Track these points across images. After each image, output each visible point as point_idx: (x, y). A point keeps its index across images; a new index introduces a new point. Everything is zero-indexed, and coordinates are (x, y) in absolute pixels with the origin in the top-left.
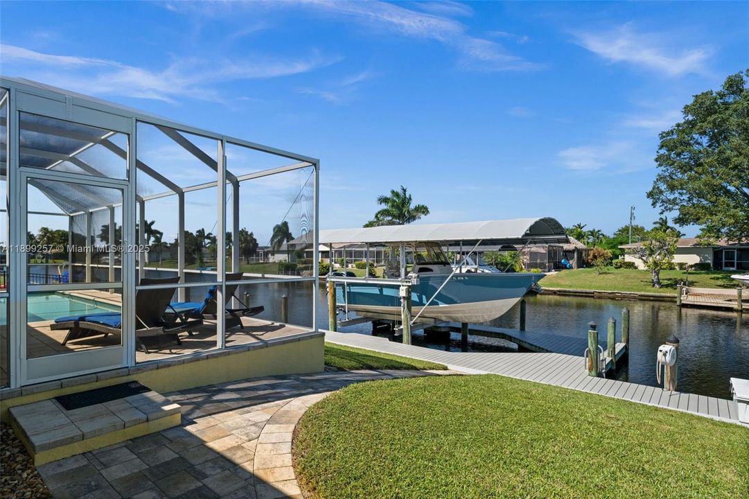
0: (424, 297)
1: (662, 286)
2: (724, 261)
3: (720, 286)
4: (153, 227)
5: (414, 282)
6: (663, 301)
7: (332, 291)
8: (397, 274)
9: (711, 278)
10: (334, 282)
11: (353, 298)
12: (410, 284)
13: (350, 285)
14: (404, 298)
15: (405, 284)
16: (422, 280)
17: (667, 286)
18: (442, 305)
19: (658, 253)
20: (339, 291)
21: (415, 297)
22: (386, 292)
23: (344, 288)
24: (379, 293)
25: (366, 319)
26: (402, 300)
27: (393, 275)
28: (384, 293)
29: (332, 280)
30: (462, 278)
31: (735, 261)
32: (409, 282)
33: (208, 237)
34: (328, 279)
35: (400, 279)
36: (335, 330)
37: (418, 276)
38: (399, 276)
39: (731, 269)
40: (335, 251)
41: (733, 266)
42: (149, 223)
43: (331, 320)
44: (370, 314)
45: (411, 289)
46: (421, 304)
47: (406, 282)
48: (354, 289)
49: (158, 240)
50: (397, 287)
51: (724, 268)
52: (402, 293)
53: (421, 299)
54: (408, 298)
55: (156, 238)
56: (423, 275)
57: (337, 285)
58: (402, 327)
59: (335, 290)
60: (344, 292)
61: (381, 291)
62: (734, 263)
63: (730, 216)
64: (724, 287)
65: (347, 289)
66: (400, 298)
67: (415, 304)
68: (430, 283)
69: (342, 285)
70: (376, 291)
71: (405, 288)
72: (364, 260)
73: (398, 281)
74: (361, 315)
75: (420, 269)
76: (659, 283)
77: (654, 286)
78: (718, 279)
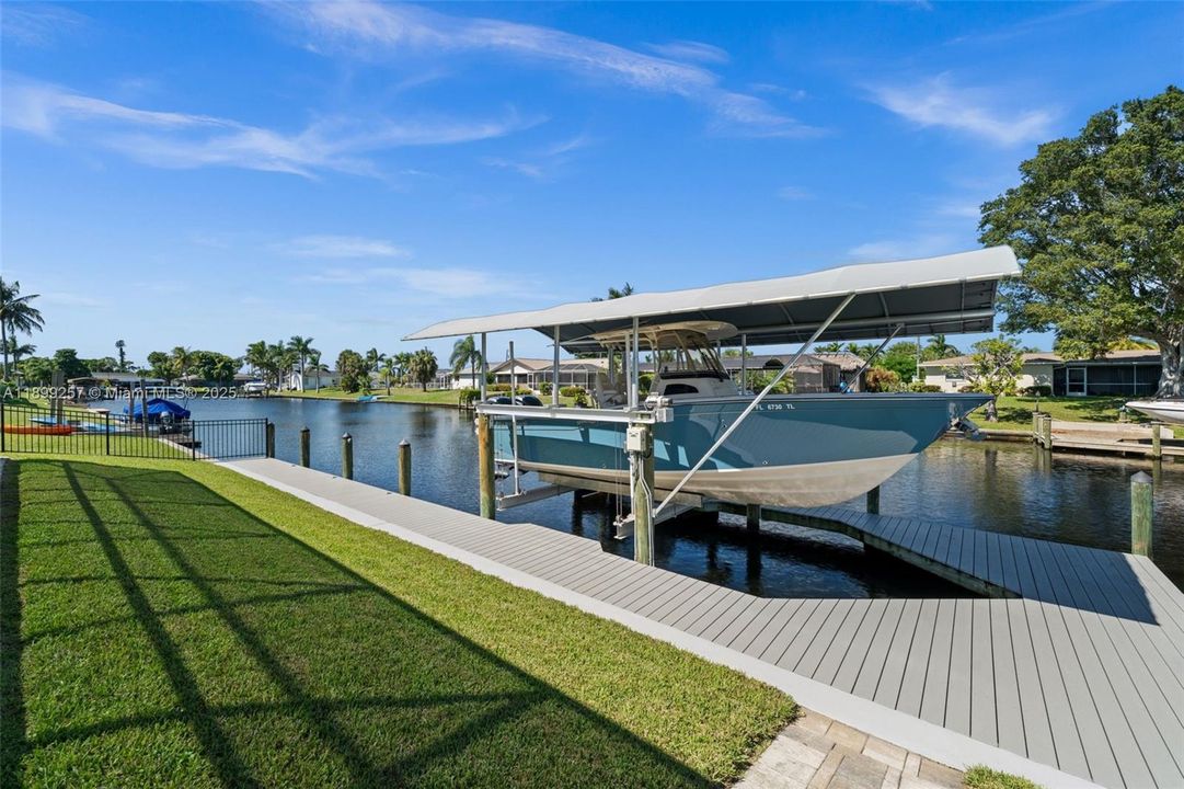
0: (682, 451)
1: (1000, 419)
2: (1068, 383)
3: (1086, 418)
4: (310, 346)
5: (663, 416)
6: (1006, 441)
7: (485, 434)
8: (619, 398)
9: (1066, 408)
10: (488, 416)
11: (529, 448)
12: (652, 421)
13: (522, 421)
14: (637, 453)
15: (638, 420)
16: (680, 411)
17: (1007, 418)
18: (724, 470)
19: (995, 371)
20: (501, 435)
21: (660, 451)
22: (597, 437)
23: (511, 428)
24: (581, 439)
25: (559, 489)
26: (632, 459)
27: (610, 400)
28: (591, 441)
29: (486, 412)
30: (779, 407)
31: (1085, 384)
32: (649, 416)
33: (381, 359)
34: (478, 411)
35: (626, 409)
36: (492, 516)
37: (670, 402)
38: (625, 402)
39: (1080, 394)
40: (535, 374)
41: (1082, 390)
42: (304, 340)
43: (483, 495)
44: (565, 480)
45: (652, 433)
46: (673, 465)
47: (642, 415)
48: (532, 431)
49: (315, 362)
50: (622, 427)
51: (1069, 394)
52: (634, 442)
53: (673, 452)
54: (646, 455)
55: (313, 359)
56: (681, 399)
57: (495, 421)
58: (631, 517)
59: (491, 433)
60: (511, 436)
61: (585, 435)
62: (1083, 386)
63: (1115, 314)
64: (1092, 419)
65: (517, 431)
66: (628, 454)
67: (663, 465)
68: (691, 419)
69: (507, 421)
70: (574, 435)
71: (639, 430)
72: (573, 386)
73: (624, 415)
74: (548, 482)
75: (668, 386)
76: (995, 414)
77: (988, 418)
78: (1076, 408)
